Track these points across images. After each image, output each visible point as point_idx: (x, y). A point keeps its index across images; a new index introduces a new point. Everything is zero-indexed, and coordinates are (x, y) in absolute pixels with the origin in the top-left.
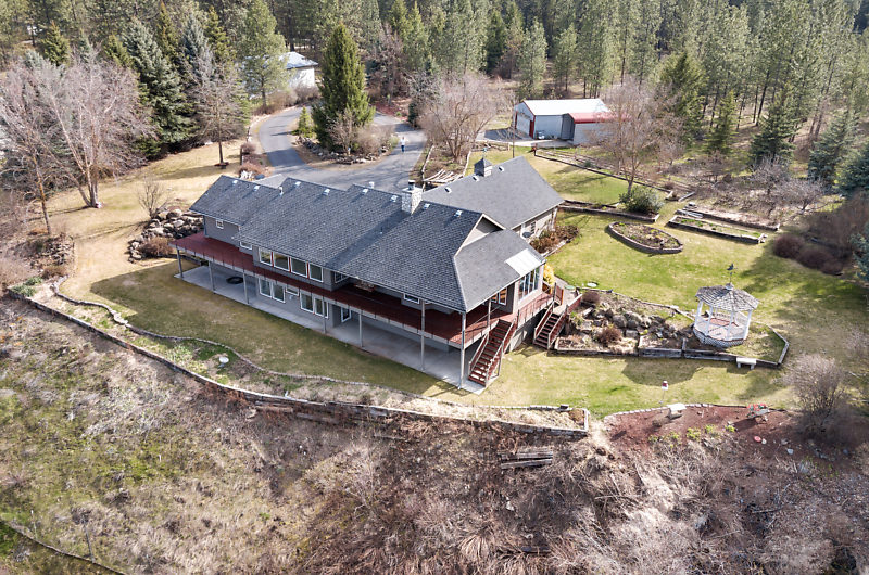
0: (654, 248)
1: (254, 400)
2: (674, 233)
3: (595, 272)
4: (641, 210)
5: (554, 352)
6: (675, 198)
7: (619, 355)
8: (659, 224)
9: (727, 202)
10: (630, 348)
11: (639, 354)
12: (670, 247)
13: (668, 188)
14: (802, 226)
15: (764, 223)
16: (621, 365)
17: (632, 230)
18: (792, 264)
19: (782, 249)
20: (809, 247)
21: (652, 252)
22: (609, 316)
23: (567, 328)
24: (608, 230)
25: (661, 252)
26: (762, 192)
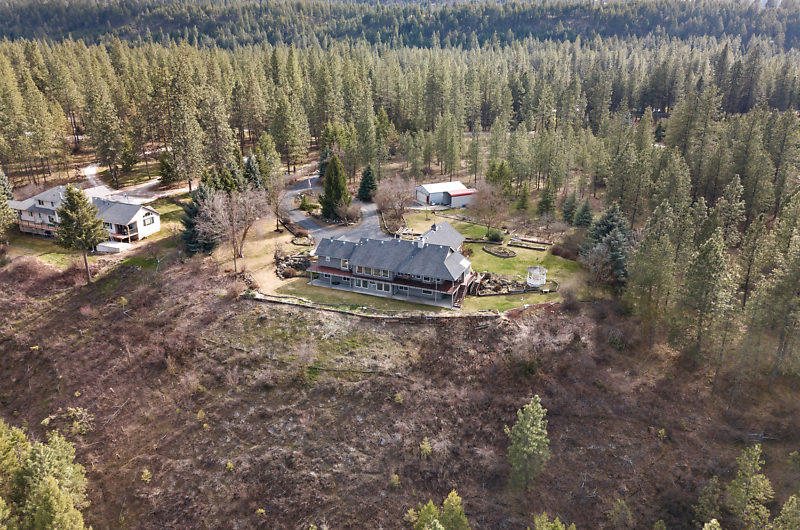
0: (504, 255)
1: (383, 319)
2: (511, 249)
3: (484, 267)
4: (495, 239)
5: (479, 296)
6: (508, 233)
7: (503, 294)
8: (504, 246)
9: (530, 234)
10: (506, 291)
11: (510, 293)
12: (512, 254)
13: (504, 228)
14: (561, 242)
15: (547, 242)
16: (504, 297)
17: (494, 248)
18: (559, 258)
19: (555, 252)
20: (564, 251)
21: (504, 257)
22: (495, 282)
23: (482, 287)
24: (484, 249)
25: (508, 257)
26: (544, 227)
